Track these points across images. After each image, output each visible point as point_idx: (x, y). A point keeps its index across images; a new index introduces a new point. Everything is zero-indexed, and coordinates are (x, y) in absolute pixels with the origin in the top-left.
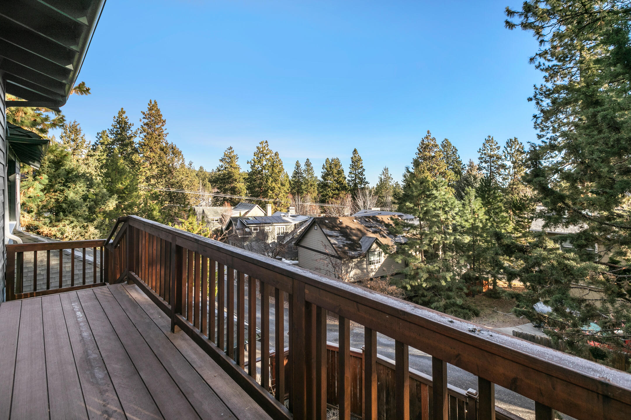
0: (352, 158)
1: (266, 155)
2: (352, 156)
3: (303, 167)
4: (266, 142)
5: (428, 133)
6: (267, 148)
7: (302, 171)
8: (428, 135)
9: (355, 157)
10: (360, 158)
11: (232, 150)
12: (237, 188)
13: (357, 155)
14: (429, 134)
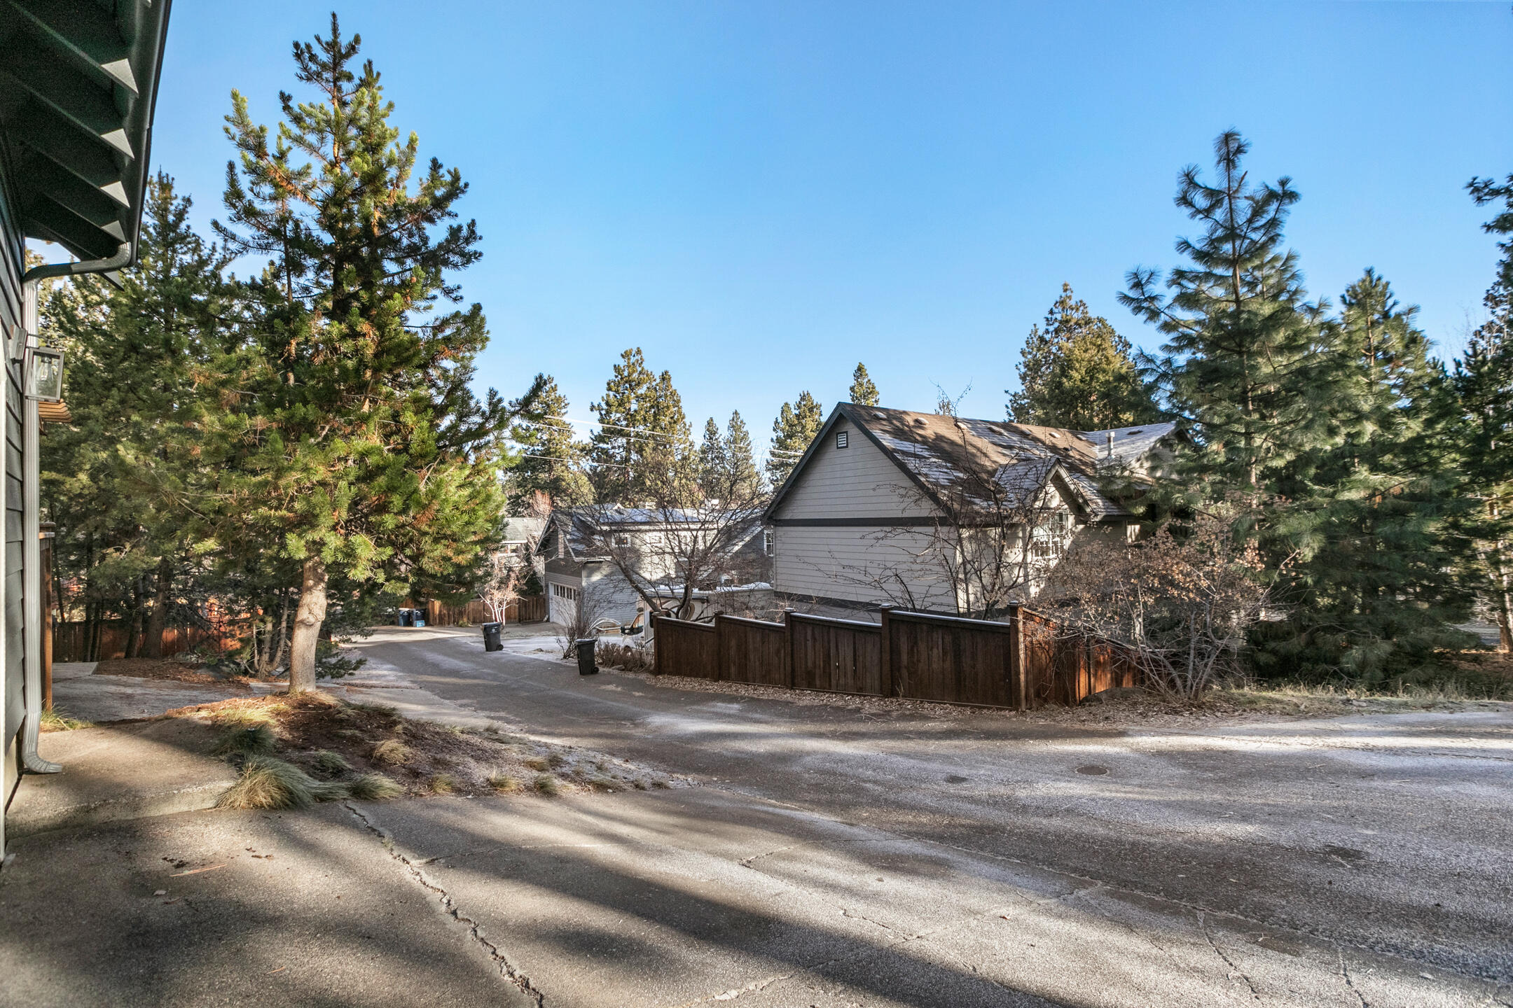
0: (852, 389)
1: (639, 384)
2: (852, 382)
3: (724, 433)
4: (639, 352)
5: (1065, 290)
6: (639, 369)
7: (722, 444)
8: (1064, 295)
9: (861, 385)
10: (873, 388)
11: (553, 385)
12: (564, 480)
13: (866, 380)
14: (1069, 293)
